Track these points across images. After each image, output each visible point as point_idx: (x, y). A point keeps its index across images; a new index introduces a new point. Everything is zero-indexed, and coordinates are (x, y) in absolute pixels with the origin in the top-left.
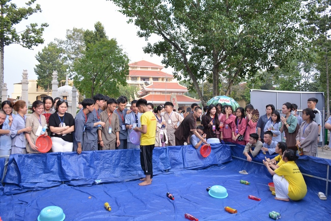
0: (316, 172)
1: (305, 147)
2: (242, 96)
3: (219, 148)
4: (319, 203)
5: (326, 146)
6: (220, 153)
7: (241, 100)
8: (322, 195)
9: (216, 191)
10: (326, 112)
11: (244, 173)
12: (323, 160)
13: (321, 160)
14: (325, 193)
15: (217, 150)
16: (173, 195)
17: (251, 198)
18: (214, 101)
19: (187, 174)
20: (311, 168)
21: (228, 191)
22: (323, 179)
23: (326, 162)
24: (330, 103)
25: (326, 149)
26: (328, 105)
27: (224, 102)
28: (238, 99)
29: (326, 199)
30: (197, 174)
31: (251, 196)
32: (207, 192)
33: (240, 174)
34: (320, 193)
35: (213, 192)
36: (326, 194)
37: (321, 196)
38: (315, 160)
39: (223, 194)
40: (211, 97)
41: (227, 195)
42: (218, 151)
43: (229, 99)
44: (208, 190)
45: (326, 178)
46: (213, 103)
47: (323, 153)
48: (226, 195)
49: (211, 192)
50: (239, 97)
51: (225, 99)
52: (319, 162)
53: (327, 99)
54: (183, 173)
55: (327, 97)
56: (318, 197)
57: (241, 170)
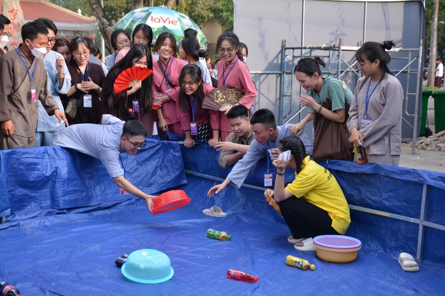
0: (397, 203)
1: (375, 143)
2: (214, 10)
3: (152, 152)
4: (401, 279)
5: (424, 139)
6: (153, 163)
7: (210, 21)
8: (407, 260)
9: (142, 266)
10: (427, 51)
11: (216, 214)
12: (413, 172)
13: (407, 172)
14: (413, 254)
15: (146, 155)
16: (18, 286)
17: (234, 278)
18: (133, 22)
19: (60, 225)
20: (385, 195)
21: (173, 264)
22: (412, 220)
23: (419, 175)
24: (439, 30)
25: (423, 148)
26: (435, 34)
27: (161, 25)
28: (203, 18)
29: (417, 268)
30: (89, 223)
31: (233, 272)
32: (116, 269)
33: (204, 216)
34: (403, 255)
35: (134, 269)
36: (418, 257)
37: (406, 263)
38: (394, 172)
39: (160, 272)
40: (127, 11)
41: (172, 272)
42: (148, 159)
43: (175, 15)
44: (119, 264)
45: (418, 216)
46: (131, 25)
47: (413, 158)
48: (168, 273)
49: (127, 269)
50: (205, 13)
51: (165, 16)
52: (404, 178)
53: (432, 19)
54: (48, 223)
55: (433, 13)
56: (397, 264)
57: (209, 207)
